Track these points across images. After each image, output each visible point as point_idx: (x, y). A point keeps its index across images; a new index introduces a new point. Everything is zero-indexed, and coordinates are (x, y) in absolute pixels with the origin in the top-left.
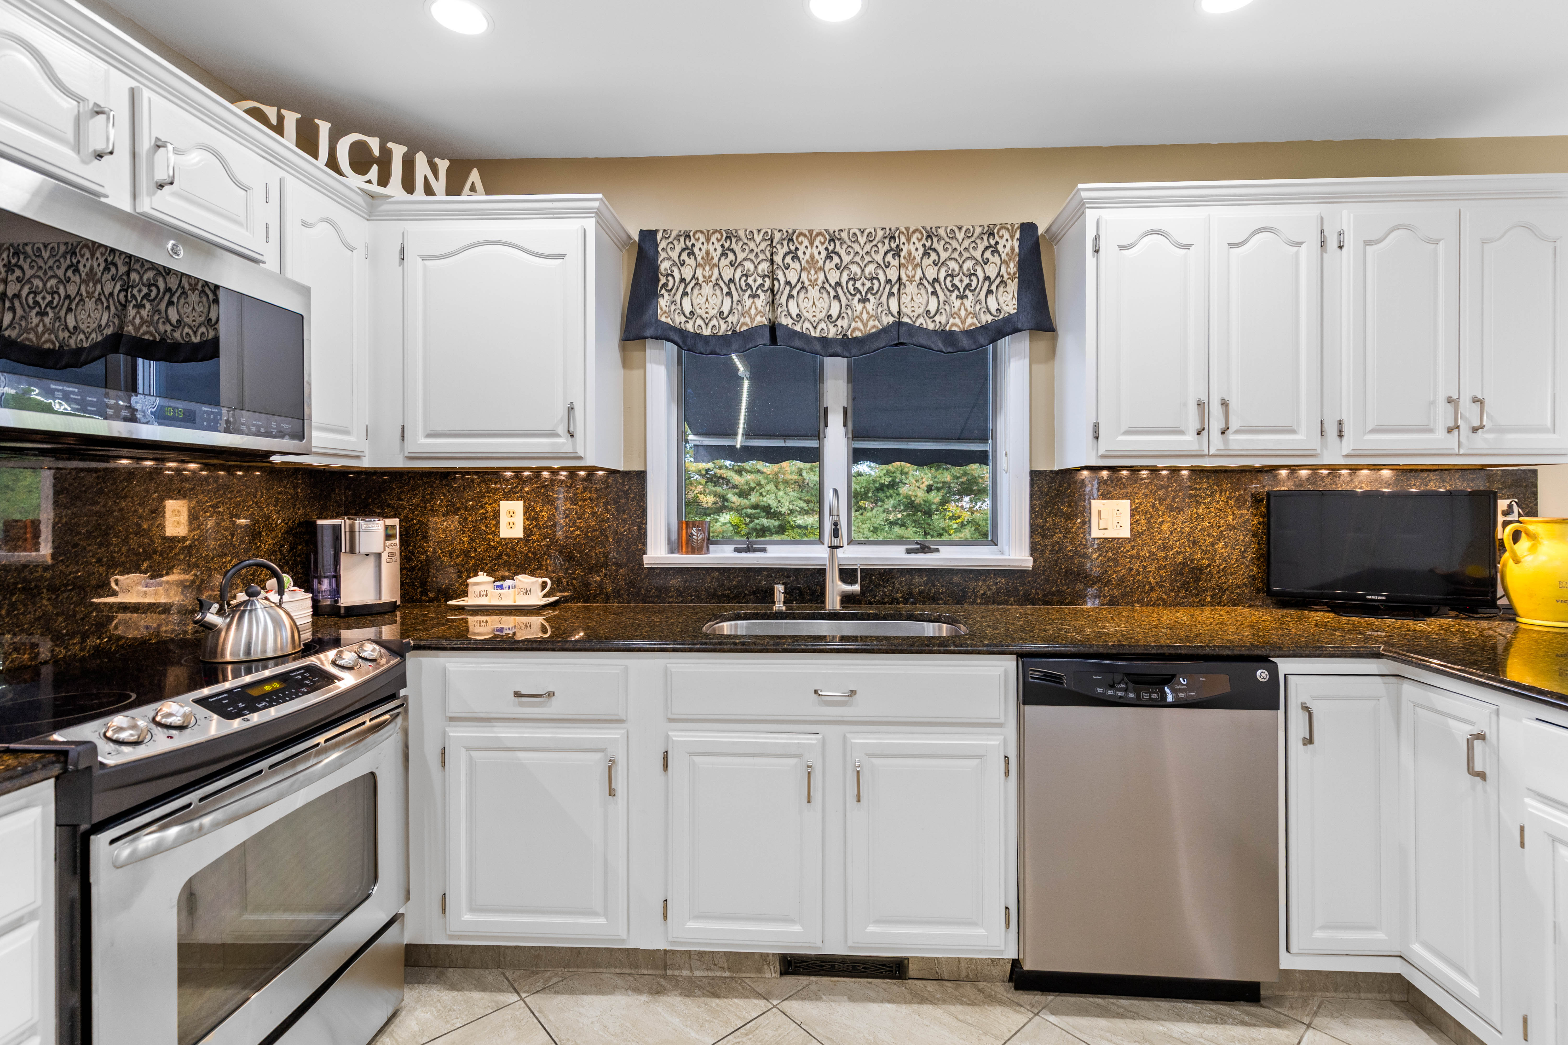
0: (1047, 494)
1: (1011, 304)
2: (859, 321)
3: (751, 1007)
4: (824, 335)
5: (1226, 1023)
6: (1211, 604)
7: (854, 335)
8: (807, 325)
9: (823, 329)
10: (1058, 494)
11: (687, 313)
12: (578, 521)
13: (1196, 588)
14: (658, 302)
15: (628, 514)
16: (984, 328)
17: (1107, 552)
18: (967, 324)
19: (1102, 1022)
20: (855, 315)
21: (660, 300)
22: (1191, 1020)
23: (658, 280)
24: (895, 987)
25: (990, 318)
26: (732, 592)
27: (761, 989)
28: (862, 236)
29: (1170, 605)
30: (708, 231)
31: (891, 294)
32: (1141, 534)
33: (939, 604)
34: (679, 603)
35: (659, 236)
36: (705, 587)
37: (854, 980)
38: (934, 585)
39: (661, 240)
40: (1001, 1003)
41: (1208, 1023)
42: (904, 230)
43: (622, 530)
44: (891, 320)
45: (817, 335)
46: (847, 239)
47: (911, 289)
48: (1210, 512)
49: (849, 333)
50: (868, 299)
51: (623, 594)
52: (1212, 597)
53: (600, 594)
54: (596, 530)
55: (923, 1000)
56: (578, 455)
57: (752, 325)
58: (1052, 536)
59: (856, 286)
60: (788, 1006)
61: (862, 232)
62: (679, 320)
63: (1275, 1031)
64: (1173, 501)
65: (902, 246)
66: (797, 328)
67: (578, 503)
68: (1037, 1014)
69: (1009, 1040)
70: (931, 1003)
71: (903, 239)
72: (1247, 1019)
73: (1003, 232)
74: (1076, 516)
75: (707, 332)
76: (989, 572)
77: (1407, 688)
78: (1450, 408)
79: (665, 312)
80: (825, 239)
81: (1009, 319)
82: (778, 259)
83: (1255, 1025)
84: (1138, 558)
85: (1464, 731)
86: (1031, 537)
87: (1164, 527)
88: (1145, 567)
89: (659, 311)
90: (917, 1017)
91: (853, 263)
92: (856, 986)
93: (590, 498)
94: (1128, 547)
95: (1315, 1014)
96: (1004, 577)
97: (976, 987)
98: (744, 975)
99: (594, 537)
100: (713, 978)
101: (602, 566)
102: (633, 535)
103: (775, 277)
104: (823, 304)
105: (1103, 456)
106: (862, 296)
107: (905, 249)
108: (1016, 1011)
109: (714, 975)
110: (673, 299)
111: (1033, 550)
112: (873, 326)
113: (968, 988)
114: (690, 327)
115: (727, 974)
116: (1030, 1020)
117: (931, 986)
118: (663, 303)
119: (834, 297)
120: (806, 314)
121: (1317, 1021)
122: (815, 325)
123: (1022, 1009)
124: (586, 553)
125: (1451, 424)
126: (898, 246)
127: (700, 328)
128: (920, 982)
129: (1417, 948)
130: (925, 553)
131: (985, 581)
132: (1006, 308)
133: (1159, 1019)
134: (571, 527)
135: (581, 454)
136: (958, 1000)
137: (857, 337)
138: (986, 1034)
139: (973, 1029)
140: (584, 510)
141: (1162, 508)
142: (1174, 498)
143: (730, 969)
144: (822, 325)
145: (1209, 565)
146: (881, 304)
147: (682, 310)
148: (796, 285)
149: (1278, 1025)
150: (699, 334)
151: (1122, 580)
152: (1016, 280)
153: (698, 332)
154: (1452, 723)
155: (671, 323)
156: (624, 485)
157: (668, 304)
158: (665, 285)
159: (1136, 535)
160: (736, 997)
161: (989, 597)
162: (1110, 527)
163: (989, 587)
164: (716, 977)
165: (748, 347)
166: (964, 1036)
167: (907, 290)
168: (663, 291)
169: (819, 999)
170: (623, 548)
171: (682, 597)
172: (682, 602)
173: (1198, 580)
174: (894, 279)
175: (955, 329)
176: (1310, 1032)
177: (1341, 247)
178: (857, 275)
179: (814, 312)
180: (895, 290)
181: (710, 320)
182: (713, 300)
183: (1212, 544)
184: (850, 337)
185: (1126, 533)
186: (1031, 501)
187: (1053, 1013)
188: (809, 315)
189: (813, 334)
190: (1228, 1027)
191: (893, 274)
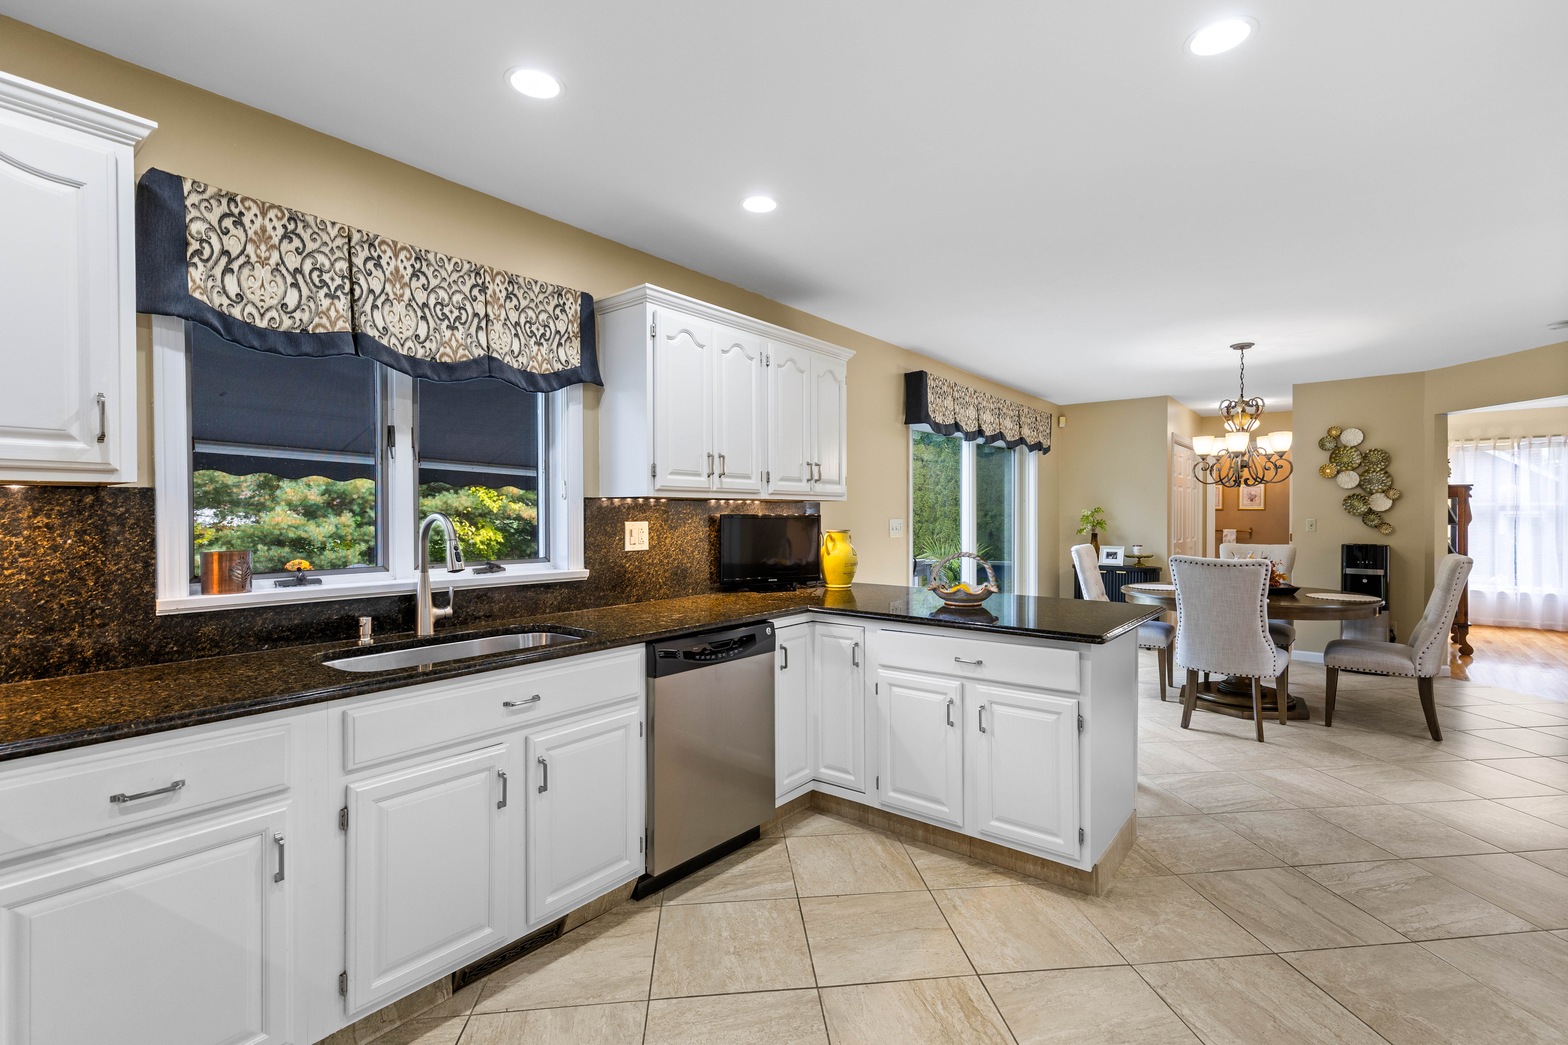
0: (596, 518)
1: (576, 359)
2: (448, 347)
3: (453, 1027)
4: (412, 355)
5: (753, 855)
6: (692, 594)
7: (443, 360)
8: (393, 340)
9: (410, 348)
10: (603, 518)
11: (233, 295)
12: (21, 560)
13: (684, 584)
14: (187, 272)
15: (125, 546)
16: (557, 374)
17: (635, 561)
18: (543, 369)
19: (699, 889)
20: (444, 340)
21: (192, 269)
22: (738, 863)
23: (187, 244)
24: (556, 946)
25: (561, 367)
26: (292, 633)
27: (442, 1013)
28: (449, 264)
29: (671, 598)
30: (263, 204)
31: (479, 328)
32: (655, 547)
33: (515, 618)
34: (215, 655)
35: (187, 187)
36: (254, 632)
37: (519, 960)
38: (512, 601)
39: (189, 193)
40: (636, 912)
41: (746, 860)
42: (488, 269)
43: (114, 569)
44: (482, 353)
45: (405, 353)
46: (433, 261)
47: (498, 326)
48: (691, 529)
49: (437, 357)
50: (457, 327)
51: (115, 657)
52: (692, 589)
53: (69, 662)
54: (61, 571)
55: (585, 941)
56: (111, 467)
57: (333, 328)
58: (601, 551)
59: (444, 311)
60: (479, 1008)
61: (449, 260)
62: (218, 301)
63: (774, 847)
64: (672, 522)
65: (487, 284)
66: (384, 342)
67: (20, 533)
68: (662, 906)
69: (658, 928)
70: (591, 939)
71: (488, 279)
72: (760, 848)
73: (569, 295)
74: (615, 534)
75: (262, 324)
76: (555, 584)
77: (819, 628)
78: (808, 468)
79: (199, 287)
80: (411, 255)
81: (574, 371)
82: (358, 261)
83: (765, 850)
84: (652, 564)
85: (847, 644)
86: (585, 553)
87: (667, 541)
88: (657, 571)
89: (190, 284)
90: (590, 952)
91: (441, 287)
92: (525, 963)
93: (47, 526)
94: (647, 557)
95: (784, 831)
96: (567, 588)
97: (612, 914)
98: (415, 1015)
99: (57, 581)
100: (383, 1037)
101: (74, 621)
102: (133, 574)
103: (354, 280)
104: (410, 322)
105: (659, 490)
106: (450, 323)
107: (491, 287)
108: (647, 912)
109: (383, 1033)
110: (210, 273)
111: (588, 563)
112: (462, 355)
113: (607, 917)
114: (236, 312)
115: (398, 1024)
116: (661, 911)
117: (582, 931)
118: (196, 274)
119: (422, 317)
120: (392, 329)
121: (787, 833)
122: (402, 342)
123: (651, 909)
124: (40, 606)
125: (809, 477)
126: (483, 283)
127: (251, 317)
128: (571, 933)
129: (823, 770)
130: (493, 572)
131: (552, 592)
132: (572, 361)
133: (723, 871)
134: (7, 569)
135: (115, 464)
136: (608, 927)
137: (445, 362)
138: (642, 933)
139: (632, 936)
140: (36, 543)
141: (666, 527)
142: (672, 520)
143: (400, 1017)
144: (409, 344)
145: (691, 567)
146: (469, 335)
147: (224, 288)
148: (380, 295)
149: (773, 844)
150: (249, 324)
151: (643, 582)
152: (579, 339)
153: (248, 321)
154: (841, 641)
155: (208, 303)
156: (116, 507)
157: (203, 278)
158: (198, 252)
159: (652, 547)
160: (425, 1033)
161: (556, 606)
162: (637, 543)
163: (555, 598)
164: (386, 1034)
165: (327, 353)
166: (631, 943)
167: (495, 327)
168: (196, 260)
169: (505, 987)
170: (115, 594)
171: (219, 647)
172: (218, 654)
173: (685, 577)
174: (482, 314)
175: (534, 371)
176: (787, 840)
177: (767, 365)
178: (444, 301)
179: (401, 328)
180: (483, 324)
181: (267, 310)
182: (272, 288)
183: (692, 552)
184: (438, 361)
185: (646, 547)
186: (585, 523)
187: (670, 900)
188: (396, 331)
189: (400, 351)
190: (755, 856)
191: (480, 309)
